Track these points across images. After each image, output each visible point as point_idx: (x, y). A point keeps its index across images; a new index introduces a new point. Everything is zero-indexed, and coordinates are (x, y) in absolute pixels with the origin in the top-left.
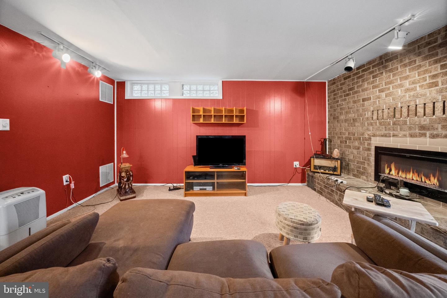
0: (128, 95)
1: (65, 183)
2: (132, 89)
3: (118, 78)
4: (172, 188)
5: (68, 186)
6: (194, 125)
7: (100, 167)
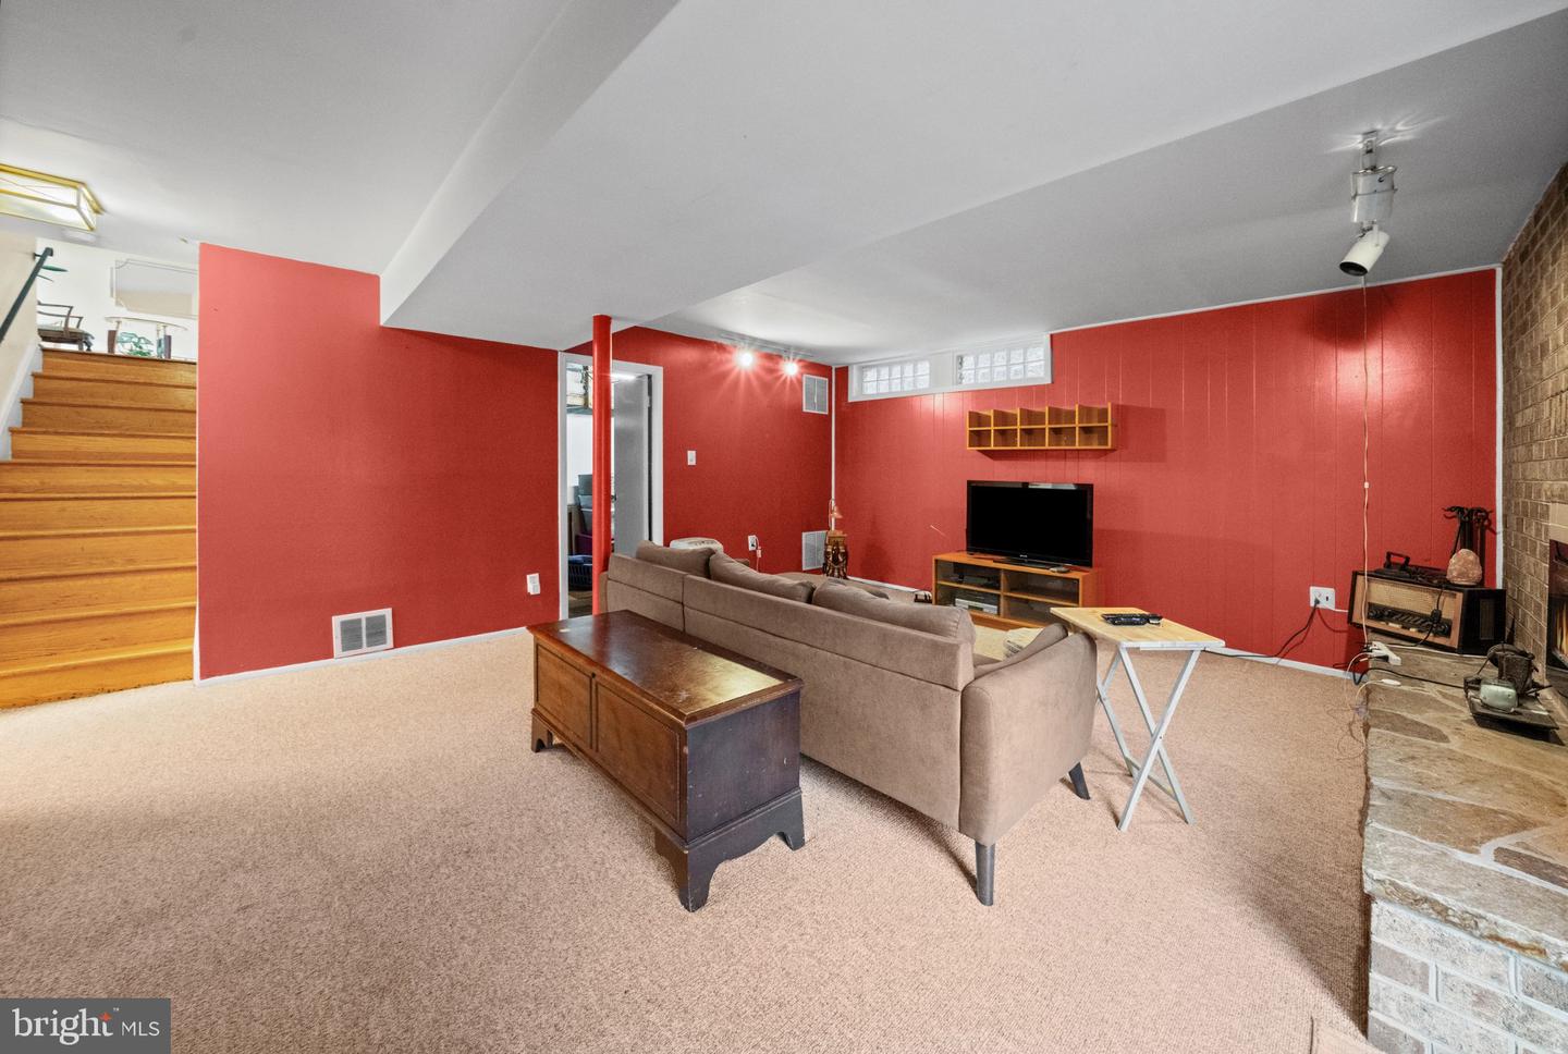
0: (854, 394)
1: (751, 548)
2: (861, 380)
3: (835, 362)
4: (921, 597)
5: (755, 552)
6: (980, 454)
7: (804, 534)
